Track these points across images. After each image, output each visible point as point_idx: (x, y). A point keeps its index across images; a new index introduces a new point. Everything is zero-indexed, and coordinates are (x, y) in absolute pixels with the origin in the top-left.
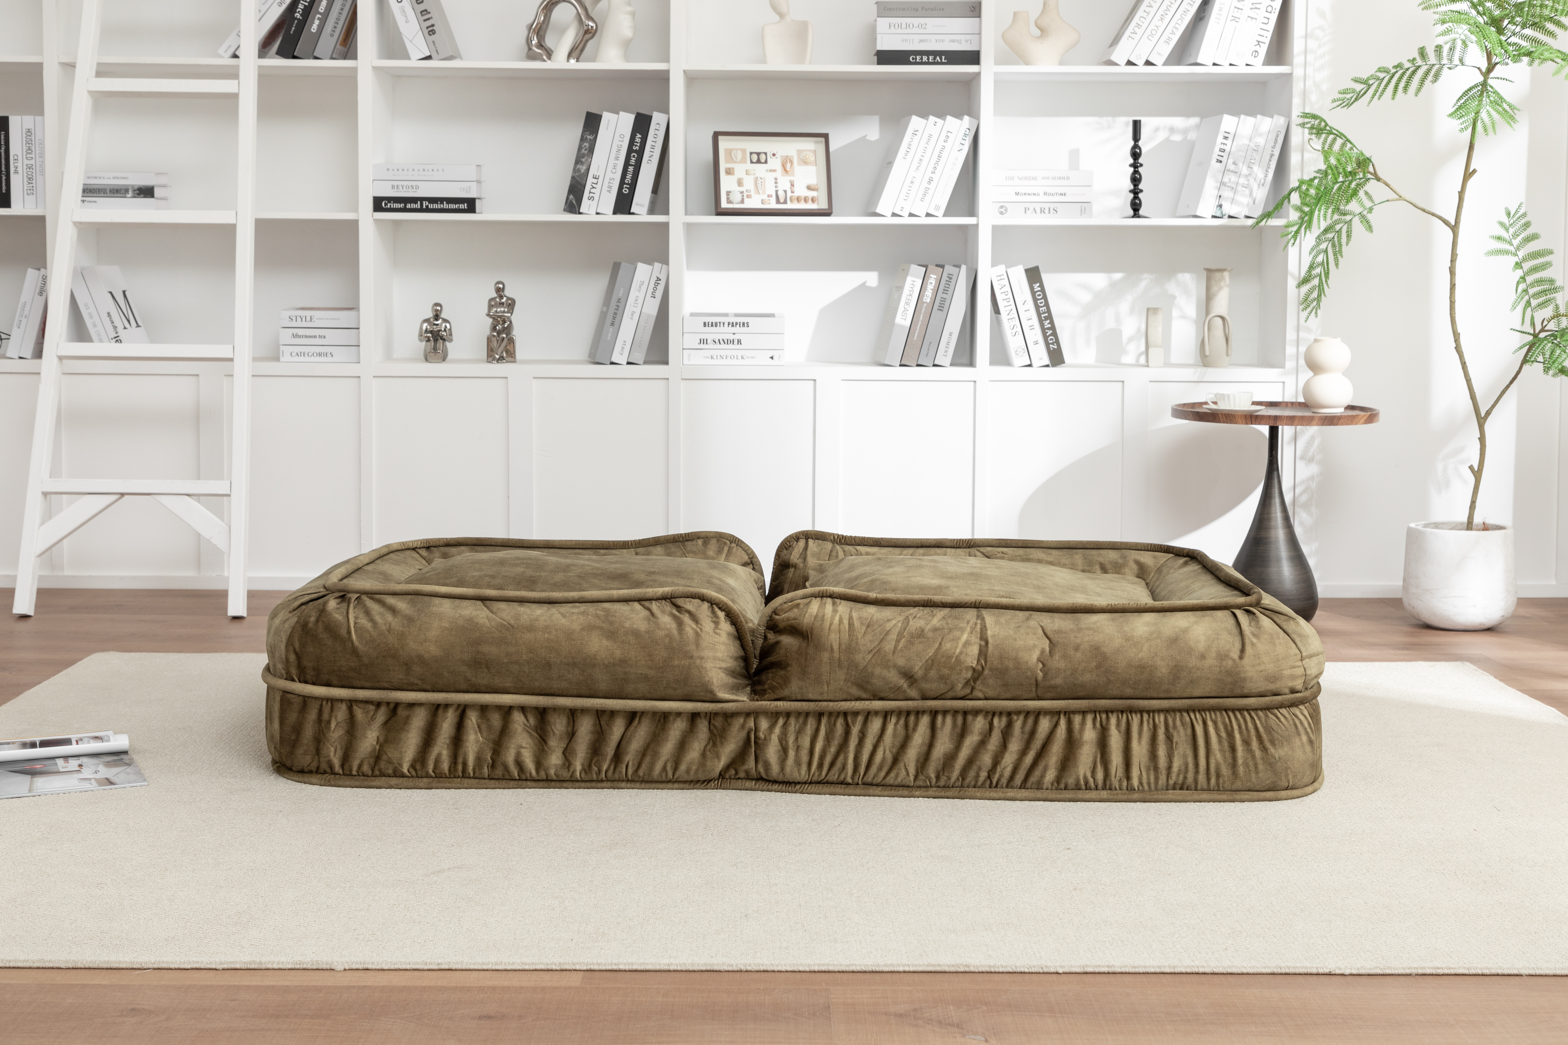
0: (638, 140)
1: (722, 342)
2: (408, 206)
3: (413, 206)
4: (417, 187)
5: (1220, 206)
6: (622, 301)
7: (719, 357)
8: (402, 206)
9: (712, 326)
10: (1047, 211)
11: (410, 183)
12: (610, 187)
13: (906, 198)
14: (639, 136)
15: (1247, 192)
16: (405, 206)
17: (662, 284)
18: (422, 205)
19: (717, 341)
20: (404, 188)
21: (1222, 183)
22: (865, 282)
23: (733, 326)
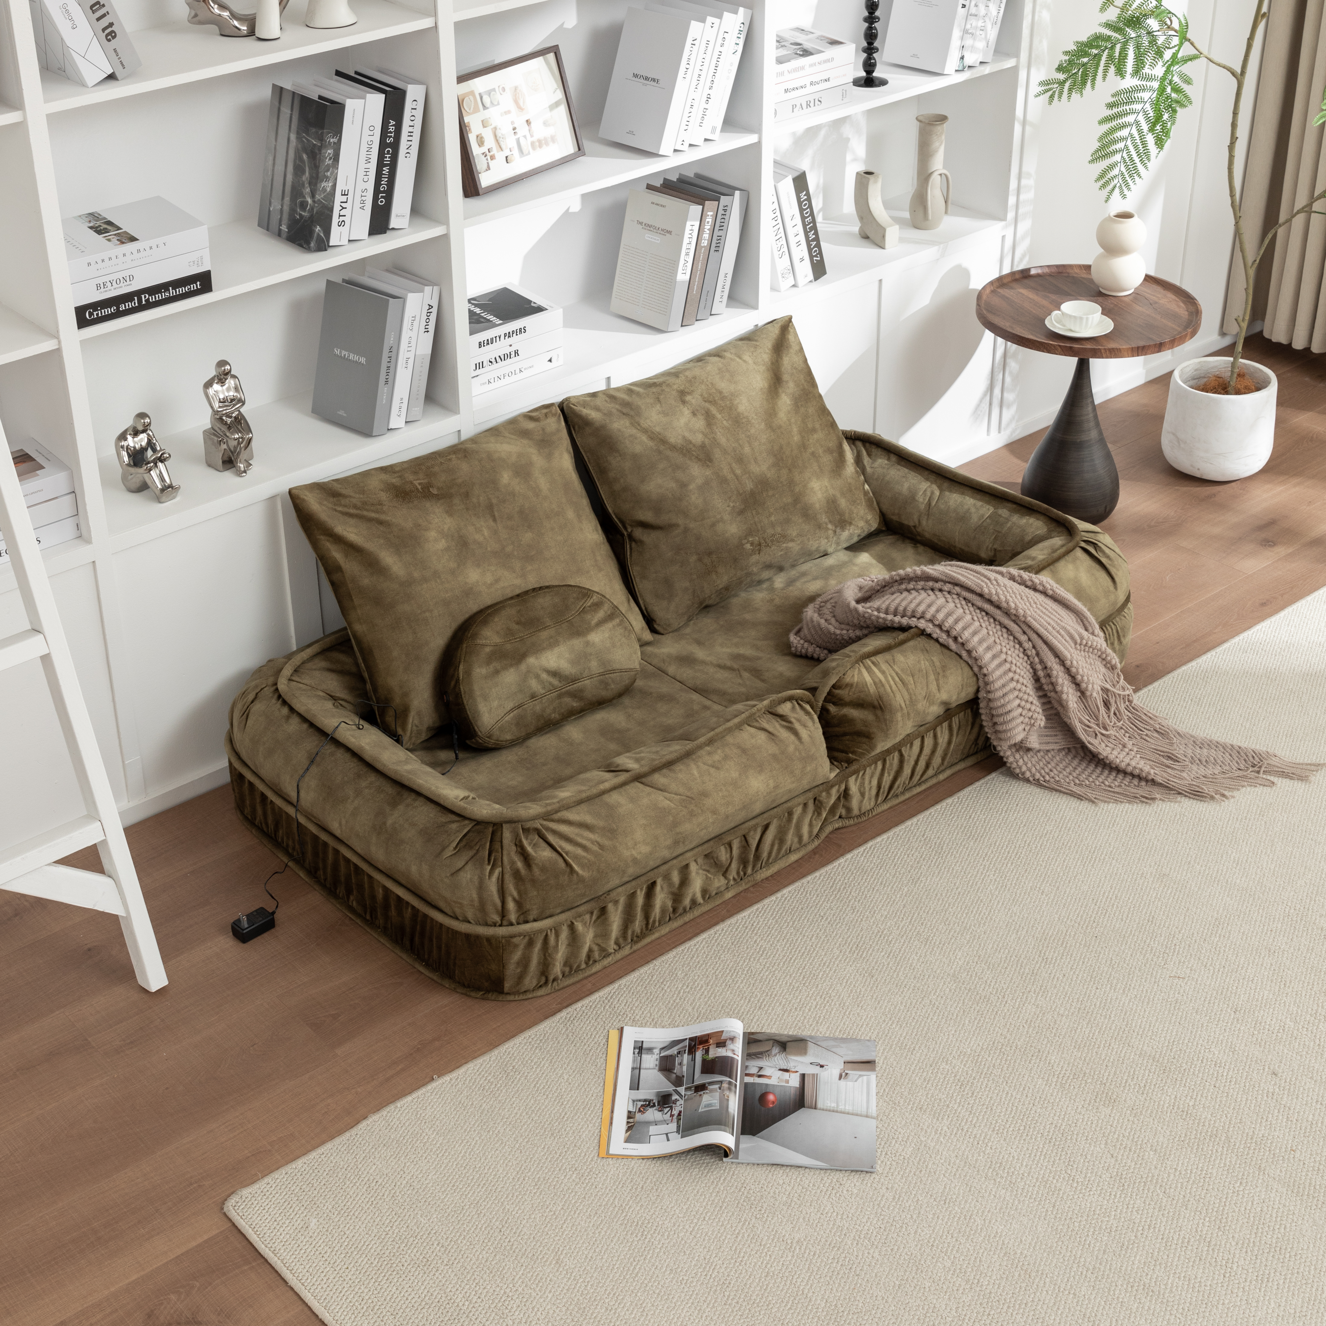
0: (392, 129)
1: (498, 359)
2: (122, 307)
3: (129, 305)
4: (132, 277)
5: (962, 58)
6: (394, 350)
7: (496, 379)
8: (113, 309)
9: (488, 344)
10: (812, 104)
11: (120, 275)
12: (363, 202)
13: (686, 127)
14: (392, 122)
15: (983, 36)
16: (118, 308)
17: (434, 311)
18: (140, 300)
19: (493, 360)
20: (114, 283)
21: (965, 32)
22: (568, 209)
23: (510, 336)
